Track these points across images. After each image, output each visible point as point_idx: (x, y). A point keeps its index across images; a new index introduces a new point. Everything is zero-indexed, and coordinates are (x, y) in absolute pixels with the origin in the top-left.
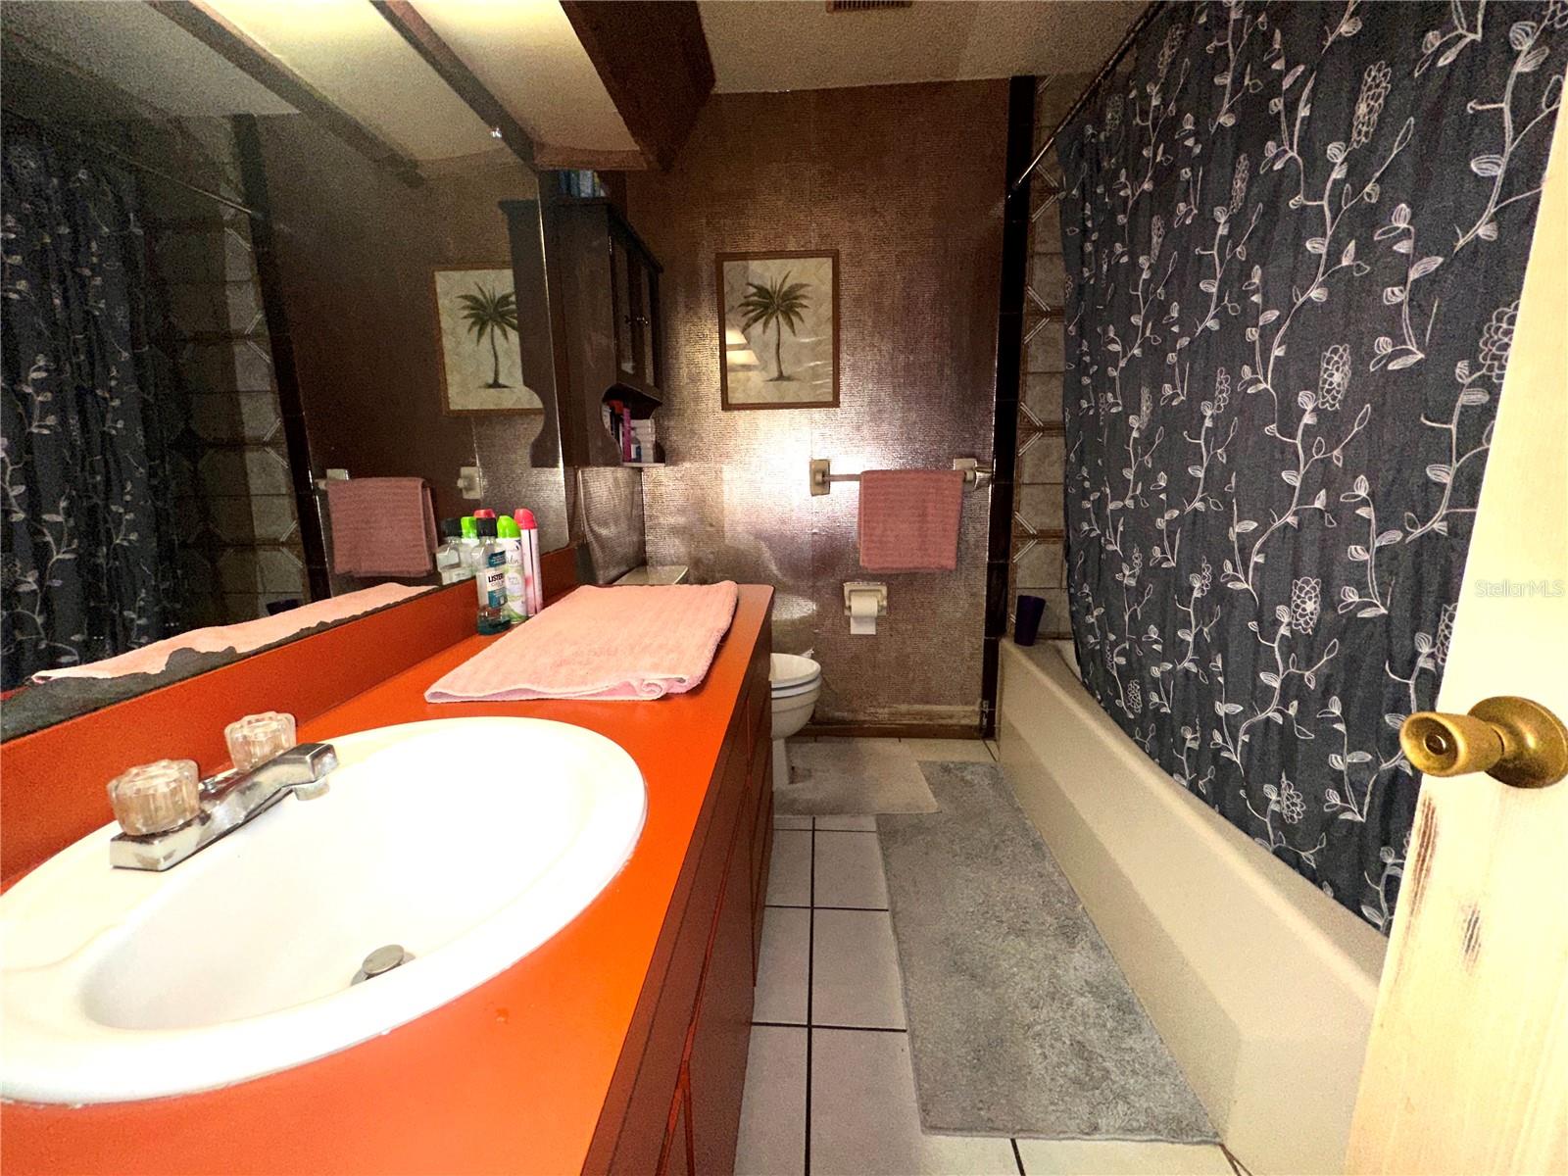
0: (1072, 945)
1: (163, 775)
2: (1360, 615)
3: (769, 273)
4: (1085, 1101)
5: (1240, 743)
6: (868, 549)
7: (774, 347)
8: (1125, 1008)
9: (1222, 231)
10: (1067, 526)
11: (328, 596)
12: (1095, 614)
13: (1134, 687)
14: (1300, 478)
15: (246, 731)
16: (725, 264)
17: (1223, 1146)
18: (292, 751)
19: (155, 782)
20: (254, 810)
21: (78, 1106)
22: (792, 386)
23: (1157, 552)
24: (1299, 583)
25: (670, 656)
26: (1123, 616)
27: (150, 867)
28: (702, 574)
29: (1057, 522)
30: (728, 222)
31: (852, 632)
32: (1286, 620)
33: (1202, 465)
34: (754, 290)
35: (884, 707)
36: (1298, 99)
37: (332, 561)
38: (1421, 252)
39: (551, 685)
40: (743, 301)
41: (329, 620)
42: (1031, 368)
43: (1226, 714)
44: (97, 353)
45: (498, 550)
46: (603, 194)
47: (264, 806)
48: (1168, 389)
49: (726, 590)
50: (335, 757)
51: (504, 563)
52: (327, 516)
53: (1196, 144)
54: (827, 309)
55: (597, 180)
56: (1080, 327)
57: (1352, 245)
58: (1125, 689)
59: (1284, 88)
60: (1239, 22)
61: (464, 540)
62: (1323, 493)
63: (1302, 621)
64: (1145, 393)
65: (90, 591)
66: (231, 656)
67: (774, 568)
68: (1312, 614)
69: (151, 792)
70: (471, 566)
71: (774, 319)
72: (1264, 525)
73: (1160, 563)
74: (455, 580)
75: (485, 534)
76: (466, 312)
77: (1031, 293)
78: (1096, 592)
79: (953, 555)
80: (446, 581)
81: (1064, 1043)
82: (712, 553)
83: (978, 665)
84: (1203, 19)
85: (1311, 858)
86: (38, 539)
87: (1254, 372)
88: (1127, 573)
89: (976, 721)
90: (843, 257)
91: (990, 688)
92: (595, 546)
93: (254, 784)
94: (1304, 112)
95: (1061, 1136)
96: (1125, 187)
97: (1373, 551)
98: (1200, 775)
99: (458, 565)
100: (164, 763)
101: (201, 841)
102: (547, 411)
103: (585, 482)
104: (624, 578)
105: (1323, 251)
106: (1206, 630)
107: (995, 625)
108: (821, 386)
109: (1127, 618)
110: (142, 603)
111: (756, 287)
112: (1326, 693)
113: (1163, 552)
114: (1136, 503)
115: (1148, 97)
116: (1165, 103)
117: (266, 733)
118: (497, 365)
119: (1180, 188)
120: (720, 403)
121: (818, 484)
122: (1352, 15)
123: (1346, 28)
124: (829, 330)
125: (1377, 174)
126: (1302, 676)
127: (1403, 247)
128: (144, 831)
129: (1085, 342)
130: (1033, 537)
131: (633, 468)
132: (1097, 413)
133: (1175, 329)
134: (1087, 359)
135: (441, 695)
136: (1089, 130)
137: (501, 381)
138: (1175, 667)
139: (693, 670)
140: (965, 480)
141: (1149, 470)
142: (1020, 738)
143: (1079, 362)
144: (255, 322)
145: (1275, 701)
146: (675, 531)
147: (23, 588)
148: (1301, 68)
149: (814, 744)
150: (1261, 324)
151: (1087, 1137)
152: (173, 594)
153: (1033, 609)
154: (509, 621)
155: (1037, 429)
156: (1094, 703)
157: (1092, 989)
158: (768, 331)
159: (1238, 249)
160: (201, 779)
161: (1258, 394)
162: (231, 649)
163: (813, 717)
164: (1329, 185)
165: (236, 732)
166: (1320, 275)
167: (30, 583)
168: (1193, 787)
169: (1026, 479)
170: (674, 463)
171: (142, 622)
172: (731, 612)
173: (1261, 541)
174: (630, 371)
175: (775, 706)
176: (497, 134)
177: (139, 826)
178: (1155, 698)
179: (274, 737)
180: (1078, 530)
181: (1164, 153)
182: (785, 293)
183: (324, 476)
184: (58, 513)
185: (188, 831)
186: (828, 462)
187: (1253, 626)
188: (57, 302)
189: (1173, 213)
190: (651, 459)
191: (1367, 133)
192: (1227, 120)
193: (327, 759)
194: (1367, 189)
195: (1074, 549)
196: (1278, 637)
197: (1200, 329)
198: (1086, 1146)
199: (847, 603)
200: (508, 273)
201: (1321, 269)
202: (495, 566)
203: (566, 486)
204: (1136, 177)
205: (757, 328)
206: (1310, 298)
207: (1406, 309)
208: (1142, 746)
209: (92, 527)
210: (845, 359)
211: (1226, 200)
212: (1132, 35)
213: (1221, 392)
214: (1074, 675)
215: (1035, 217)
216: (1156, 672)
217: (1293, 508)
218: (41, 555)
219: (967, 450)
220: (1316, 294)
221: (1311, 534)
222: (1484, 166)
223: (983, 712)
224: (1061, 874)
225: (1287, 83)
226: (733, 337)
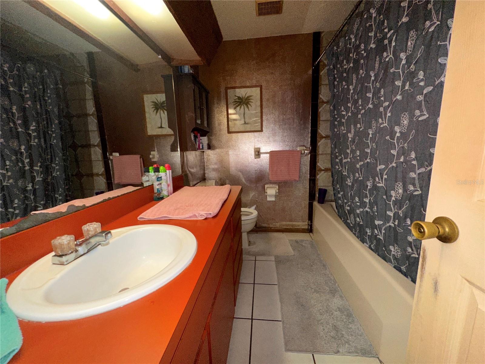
0: (334, 296)
1: (65, 239)
2: (414, 194)
3: (242, 92)
4: (335, 343)
5: (382, 233)
6: (272, 175)
7: (243, 114)
8: (349, 315)
9: (373, 78)
10: (332, 167)
11: (113, 190)
12: (341, 194)
13: (352, 215)
14: (396, 152)
15: (88, 227)
16: (228, 90)
17: (378, 358)
18: (100, 233)
19: (64, 241)
20: (89, 249)
21: (44, 322)
22: (248, 126)
23: (357, 174)
24: (397, 184)
25: (208, 207)
26: (348, 194)
27: (62, 264)
28: (221, 183)
29: (329, 166)
30: (229, 77)
31: (268, 200)
32: (394, 195)
33: (369, 148)
34: (237, 98)
35: (278, 223)
36: (392, 40)
37: (114, 180)
38: (426, 85)
39: (173, 215)
40: (234, 101)
41: (111, 197)
42: (321, 119)
43: (378, 224)
44: (49, 121)
45: (160, 176)
46: (191, 72)
47: (92, 248)
48: (359, 126)
49: (227, 187)
50: (111, 235)
51: (162, 180)
52: (112, 166)
53: (365, 52)
54: (259, 103)
55: (190, 68)
56: (334, 107)
57: (408, 84)
58: (350, 217)
59: (388, 37)
60: (375, 18)
61: (150, 173)
62: (403, 157)
63: (398, 196)
64: (352, 126)
65: (46, 189)
66: (84, 207)
67: (243, 180)
68: (401, 193)
69: (63, 243)
70: (152, 181)
71: (243, 106)
72: (387, 167)
73: (358, 178)
74: (147, 185)
75: (156, 172)
76: (152, 106)
77: (321, 96)
78: (341, 186)
79: (298, 176)
80: (145, 185)
81: (330, 326)
82: (225, 176)
83: (307, 210)
84: (365, 16)
85: (404, 268)
86: (32, 174)
87: (382, 120)
88: (349, 181)
89: (306, 227)
90: (263, 87)
91: (311, 217)
92: (189, 175)
93: (90, 242)
94: (393, 44)
95: (327, 354)
96: (345, 65)
97: (417, 174)
98: (372, 243)
99: (148, 181)
100: (66, 236)
101: (76, 257)
102: (175, 135)
103: (186, 156)
104: (198, 184)
105: (400, 84)
106: (372, 198)
107: (312, 197)
108: (257, 126)
109: (349, 195)
110: (60, 192)
111: (237, 97)
112: (405, 218)
113: (359, 175)
114: (351, 160)
115: (351, 39)
116: (356, 40)
117: (93, 228)
118: (161, 121)
119: (361, 66)
120: (227, 131)
121: (257, 155)
122: (406, 16)
123: (405, 19)
124: (259, 109)
125: (414, 63)
126: (398, 212)
127: (422, 84)
128: (61, 254)
129: (335, 111)
130: (323, 170)
131: (201, 151)
132: (339, 132)
133: (360, 108)
134: (336, 116)
135: (142, 218)
136: (335, 48)
137: (163, 126)
138: (363, 210)
139: (214, 210)
140: (301, 153)
141: (354, 150)
142: (319, 233)
143: (334, 117)
144: (93, 111)
145: (392, 220)
146: (214, 170)
147: (28, 188)
148: (392, 31)
149: (256, 234)
150: (384, 106)
151: (335, 354)
152: (69, 190)
153: (323, 192)
154: (163, 197)
155: (323, 137)
156: (341, 221)
157: (339, 309)
158: (241, 110)
159: (377, 84)
160: (76, 240)
161: (384, 127)
162: (84, 205)
163: (256, 226)
164: (401, 65)
165: (85, 228)
166: (400, 92)
167: (30, 187)
168: (370, 247)
169: (320, 153)
170: (213, 149)
171: (60, 198)
172: (228, 194)
173: (386, 171)
174: (200, 123)
175: (243, 223)
176: (160, 57)
177: (59, 252)
178: (358, 219)
179: (95, 229)
180: (335, 168)
181: (356, 56)
182: (246, 99)
183: (112, 155)
184: (38, 167)
185: (72, 254)
186: (260, 148)
187: (385, 197)
188: (38, 107)
189: (359, 73)
190: (207, 148)
191: (411, 50)
192: (373, 46)
193: (109, 235)
194: (411, 67)
195: (334, 174)
196: (392, 200)
197: (367, 107)
198: (336, 357)
199: (266, 191)
200: (164, 95)
201: (400, 90)
202: (159, 181)
203: (181, 157)
204: (348, 62)
205: (238, 108)
206: (397, 99)
207: (423, 102)
208: (355, 234)
209: (47, 170)
210: (264, 117)
211: (373, 69)
212: (346, 21)
213: (373, 126)
214: (336, 212)
215: (321, 74)
216: (358, 211)
217: (395, 161)
218: (33, 179)
219: (302, 144)
220: (399, 97)
221: (400, 170)
222: (441, 60)
223: (309, 224)
224: (331, 274)
225: (388, 35)
226: (231, 111)
